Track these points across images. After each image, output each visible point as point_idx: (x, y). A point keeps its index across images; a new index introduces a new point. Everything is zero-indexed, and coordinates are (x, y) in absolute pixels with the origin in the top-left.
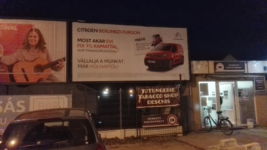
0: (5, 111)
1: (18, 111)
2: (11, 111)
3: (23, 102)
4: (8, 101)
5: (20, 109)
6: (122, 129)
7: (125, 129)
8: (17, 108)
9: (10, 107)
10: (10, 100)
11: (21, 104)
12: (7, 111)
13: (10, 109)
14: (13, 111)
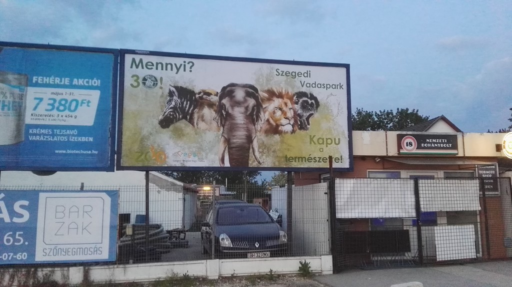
1: (16, 220)
2: (2, 219)
3: (26, 203)
6: (215, 258)
7: (220, 258)
10: (2, 199)
11: (22, 207)
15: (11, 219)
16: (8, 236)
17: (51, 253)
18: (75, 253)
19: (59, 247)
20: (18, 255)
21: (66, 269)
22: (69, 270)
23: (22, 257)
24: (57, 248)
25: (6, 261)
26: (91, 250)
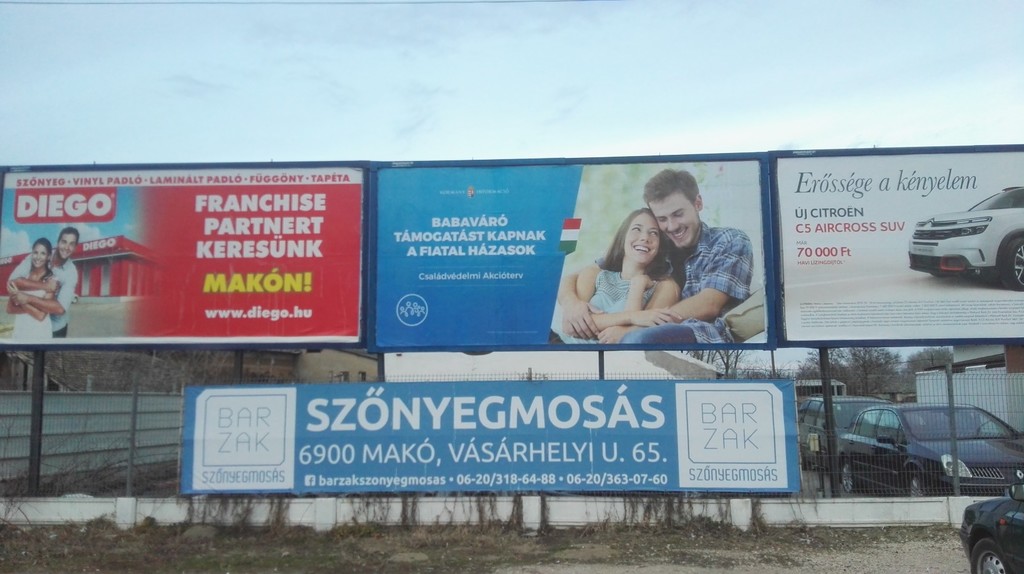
0: (612, 424)
1: (646, 424)
2: (628, 423)
3: (658, 399)
4: (618, 395)
5: (652, 419)
6: (962, 494)
7: (970, 495)
8: (641, 416)
9: (623, 411)
10: (623, 394)
11: (653, 404)
12: (618, 423)
13: (623, 418)
14: (634, 424)
15: (640, 423)
16: (638, 448)
17: (702, 477)
18: (738, 478)
19: (712, 466)
20: (655, 477)
21: (724, 501)
22: (729, 503)
23: (660, 480)
24: (710, 469)
25: (637, 485)
26: (762, 473)
